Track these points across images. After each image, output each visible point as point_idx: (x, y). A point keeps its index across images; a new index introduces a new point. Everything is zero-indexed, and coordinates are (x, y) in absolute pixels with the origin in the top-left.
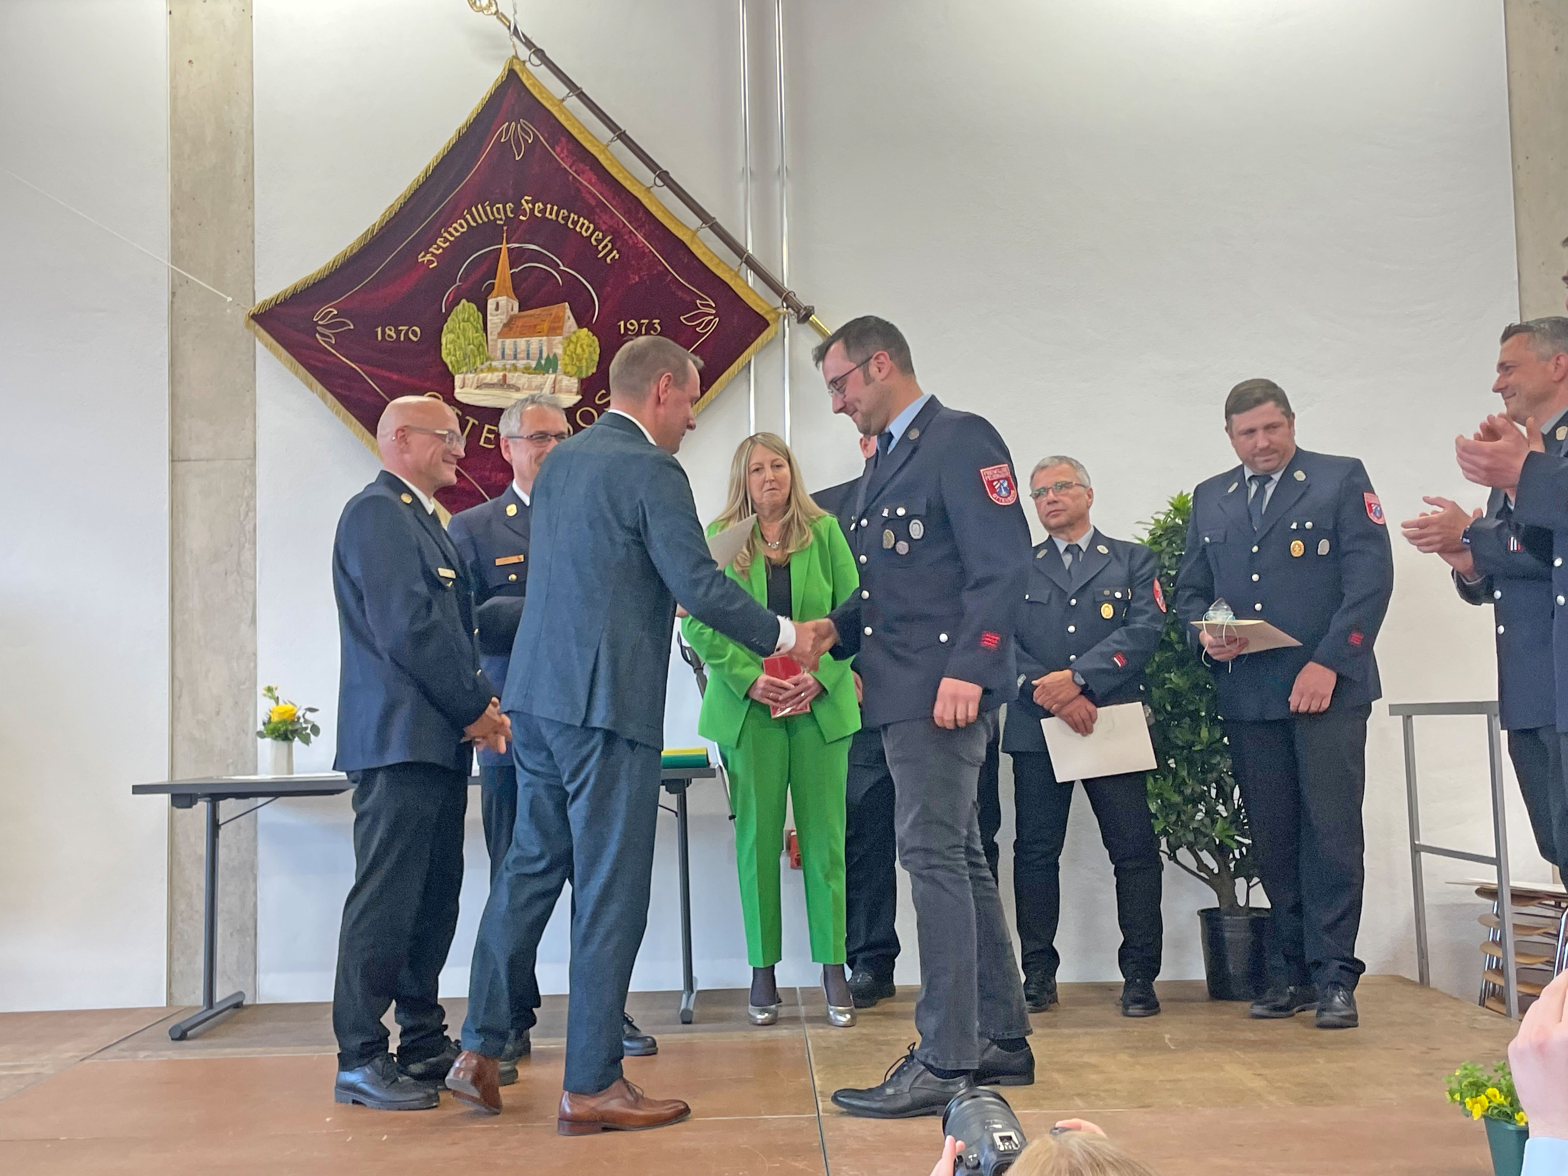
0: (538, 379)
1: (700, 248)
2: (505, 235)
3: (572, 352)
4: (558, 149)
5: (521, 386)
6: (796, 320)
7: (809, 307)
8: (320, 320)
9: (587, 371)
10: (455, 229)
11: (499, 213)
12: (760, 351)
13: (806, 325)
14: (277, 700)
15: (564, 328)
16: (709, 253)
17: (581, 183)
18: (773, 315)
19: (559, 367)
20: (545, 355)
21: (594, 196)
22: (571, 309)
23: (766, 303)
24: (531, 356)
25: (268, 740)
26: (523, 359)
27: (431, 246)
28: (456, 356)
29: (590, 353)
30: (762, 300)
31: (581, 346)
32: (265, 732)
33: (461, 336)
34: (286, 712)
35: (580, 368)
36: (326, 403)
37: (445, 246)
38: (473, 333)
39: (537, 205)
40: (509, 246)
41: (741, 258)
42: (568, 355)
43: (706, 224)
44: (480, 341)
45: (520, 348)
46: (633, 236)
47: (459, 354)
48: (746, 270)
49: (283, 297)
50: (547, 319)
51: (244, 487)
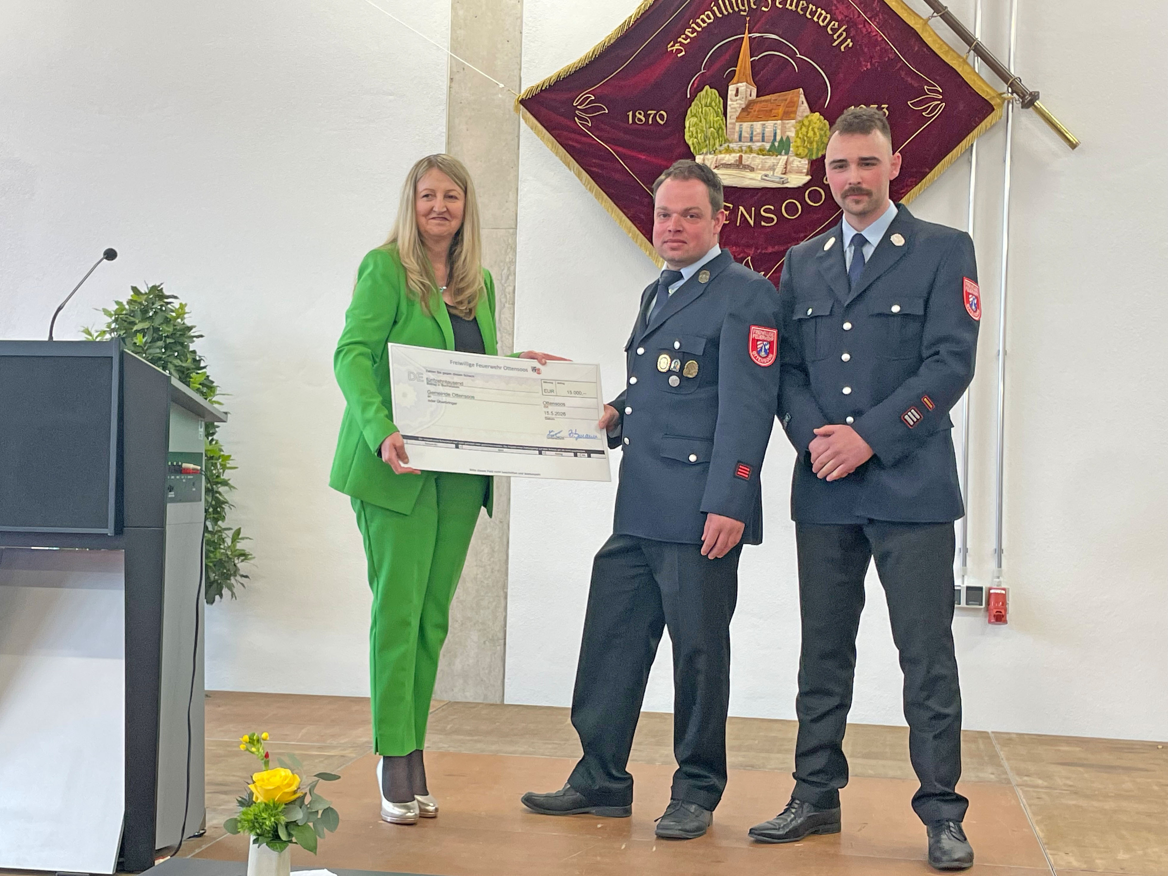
0: (771, 160)
1: (930, 36)
2: (747, 25)
3: (804, 135)
5: (755, 167)
6: (1020, 105)
7: (1035, 92)
8: (580, 104)
9: (817, 153)
10: (703, 21)
11: (743, 5)
12: (983, 135)
13: (1031, 109)
15: (798, 113)
16: (939, 41)
18: (998, 101)
19: (791, 149)
20: (778, 138)
22: (804, 94)
23: (991, 88)
24: (766, 138)
26: (758, 141)
27: (679, 36)
28: (697, 138)
29: (821, 136)
30: (988, 86)
31: (813, 129)
33: (703, 120)
35: (809, 150)
36: (581, 180)
37: (692, 36)
38: (714, 116)
40: (750, 35)
41: (970, 47)
42: (800, 138)
43: (938, 13)
44: (720, 125)
45: (756, 131)
46: (867, 26)
47: (701, 137)
48: (974, 57)
49: (548, 84)
50: (782, 104)
51: (506, 253)
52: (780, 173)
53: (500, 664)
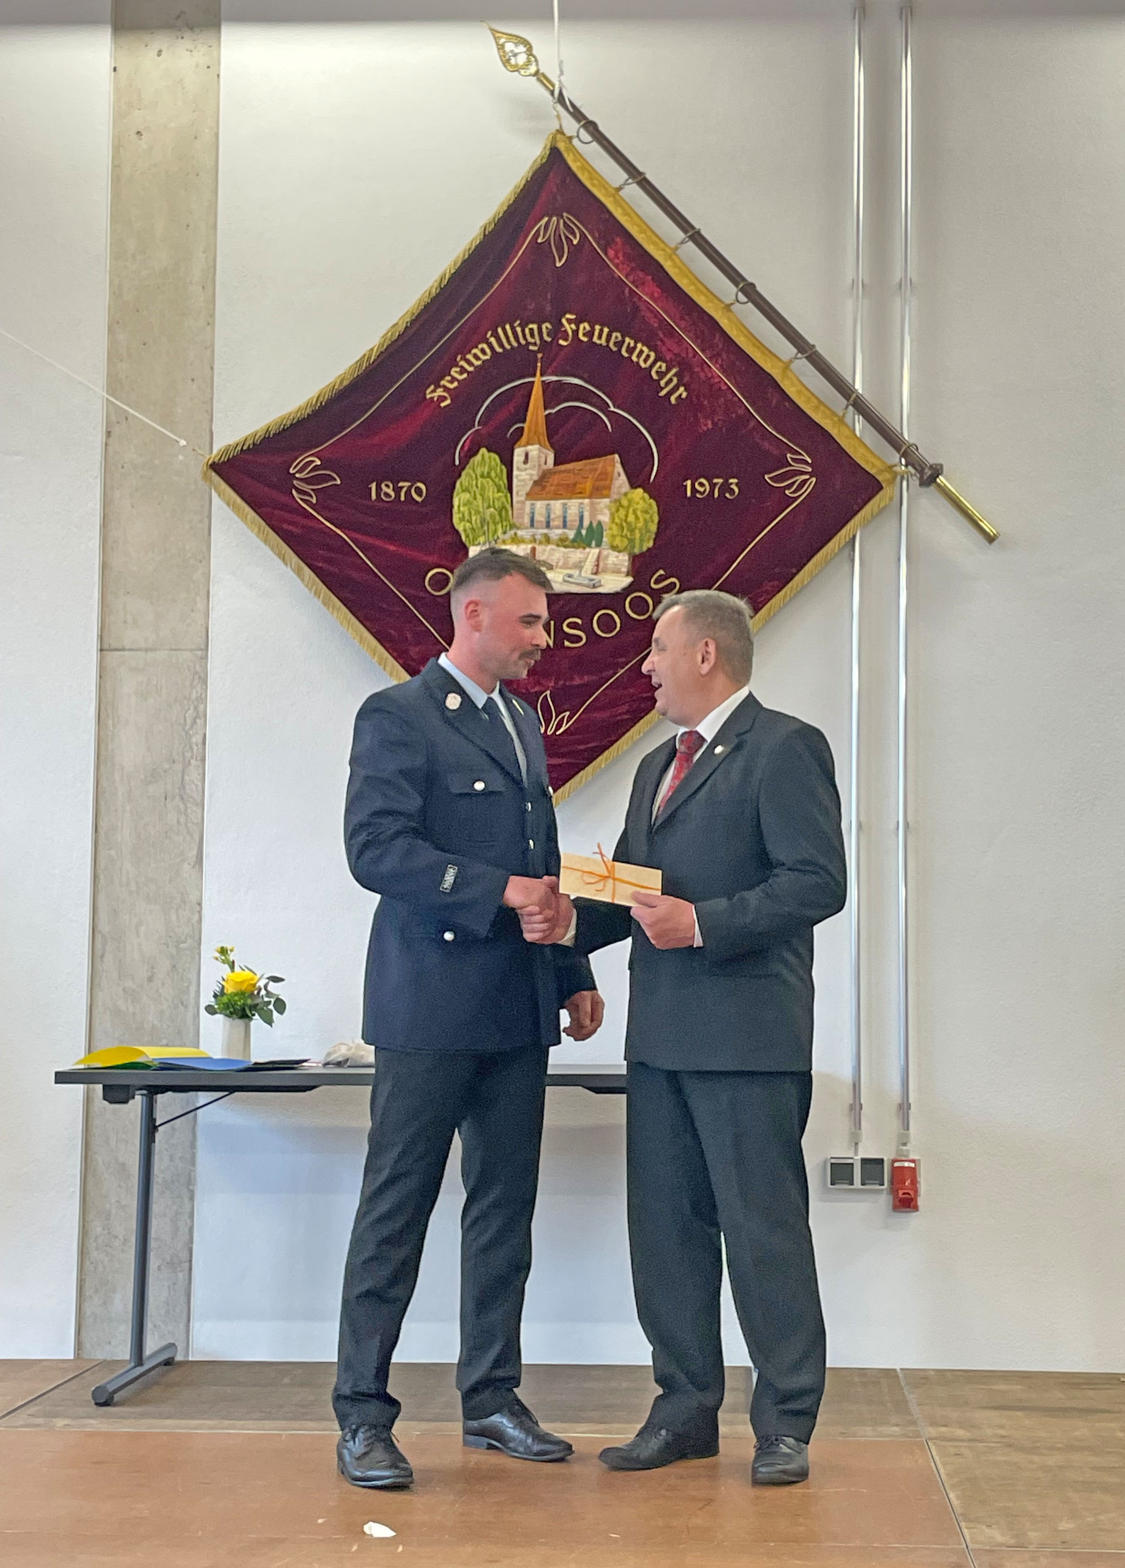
0: (576, 555)
1: (793, 385)
2: (539, 364)
3: (621, 519)
4: (611, 253)
5: (554, 564)
6: (918, 482)
7: (936, 465)
8: (299, 472)
9: (641, 545)
10: (476, 357)
11: (532, 335)
12: (869, 522)
13: (932, 488)
14: (232, 966)
15: (613, 489)
16: (806, 392)
17: (640, 297)
18: (888, 476)
19: (605, 539)
20: (586, 523)
21: (656, 314)
22: (621, 462)
23: (879, 458)
24: (568, 523)
25: (219, 1017)
26: (557, 527)
27: (442, 378)
28: (471, 523)
29: (645, 520)
30: (874, 455)
31: (634, 512)
32: (216, 1007)
33: (478, 497)
34: (242, 982)
35: (631, 541)
36: (303, 580)
37: (460, 377)
38: (493, 492)
39: (582, 326)
40: (544, 379)
41: (848, 399)
42: (617, 524)
43: (802, 353)
44: (503, 503)
45: (555, 513)
46: (706, 369)
47: (476, 520)
48: (854, 414)
49: (251, 442)
50: (590, 476)
51: (192, 687)
52: (589, 571)
53: (183, 1299)
